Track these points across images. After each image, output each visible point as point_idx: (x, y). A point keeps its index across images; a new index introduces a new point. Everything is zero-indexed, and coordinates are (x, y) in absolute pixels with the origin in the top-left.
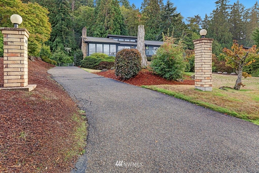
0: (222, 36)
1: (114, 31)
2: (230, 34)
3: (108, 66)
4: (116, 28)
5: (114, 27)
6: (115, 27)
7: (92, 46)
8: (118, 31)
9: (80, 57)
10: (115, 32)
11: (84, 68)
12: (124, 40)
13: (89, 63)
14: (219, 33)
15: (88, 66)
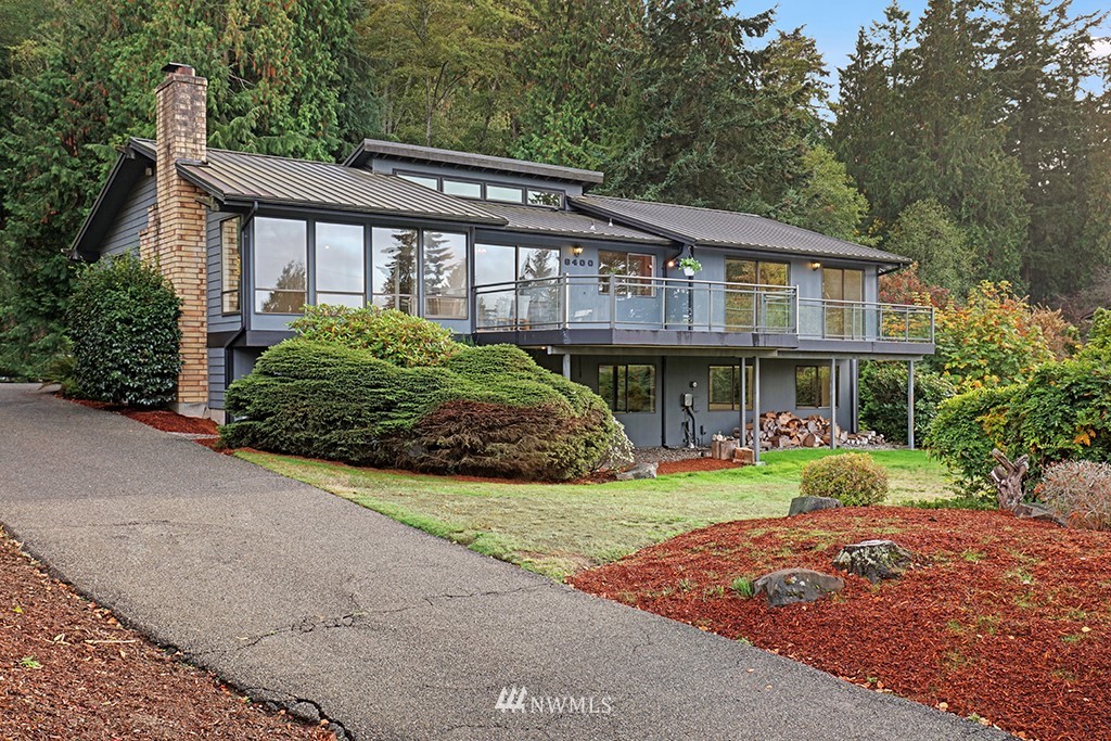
0: (967, 172)
1: (296, 101)
2: (1015, 166)
3: (502, 440)
4: (309, 78)
5: (295, 71)
6: (302, 69)
7: (276, 240)
8: (323, 103)
9: (150, 328)
10: (304, 108)
11: (275, 457)
12: (484, 192)
13: (317, 407)
14: (949, 154)
15: (309, 441)
